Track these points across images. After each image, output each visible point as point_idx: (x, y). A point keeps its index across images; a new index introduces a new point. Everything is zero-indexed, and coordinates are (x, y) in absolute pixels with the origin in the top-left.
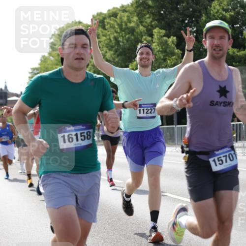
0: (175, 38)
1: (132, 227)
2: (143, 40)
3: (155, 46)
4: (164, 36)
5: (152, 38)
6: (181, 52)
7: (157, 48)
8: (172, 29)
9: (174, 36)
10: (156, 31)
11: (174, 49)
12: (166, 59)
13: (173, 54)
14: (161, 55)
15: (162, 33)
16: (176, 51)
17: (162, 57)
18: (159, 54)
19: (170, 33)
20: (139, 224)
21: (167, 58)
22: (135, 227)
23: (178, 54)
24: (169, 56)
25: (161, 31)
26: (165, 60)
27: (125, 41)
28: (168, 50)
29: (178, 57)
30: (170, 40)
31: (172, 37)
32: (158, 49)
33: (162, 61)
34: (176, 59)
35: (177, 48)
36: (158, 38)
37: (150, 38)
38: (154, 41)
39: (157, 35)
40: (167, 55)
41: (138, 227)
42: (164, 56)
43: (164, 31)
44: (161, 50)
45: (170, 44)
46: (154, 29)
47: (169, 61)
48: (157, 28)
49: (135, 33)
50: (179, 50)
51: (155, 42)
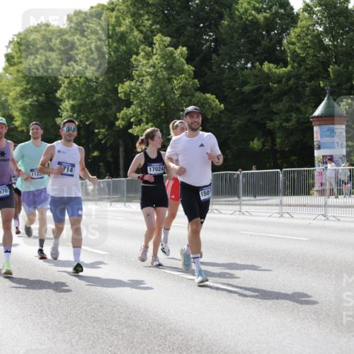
0: (185, 49)
1: (120, 318)
2: (140, 51)
3: (157, 59)
4: (169, 45)
5: (153, 48)
6: (194, 69)
7: (159, 63)
8: (182, 38)
9: (183, 46)
10: (157, 38)
11: (183, 64)
12: (172, 78)
13: (182, 71)
14: (165, 73)
15: (166, 41)
16: (186, 67)
17: (166, 76)
18: (161, 71)
19: (178, 42)
20: (130, 314)
21: (173, 76)
22: (124, 318)
23: (188, 71)
24: (176, 75)
25: (165, 38)
26: (170, 80)
27: (112, 53)
28: (174, 66)
29: (189, 75)
30: (178, 51)
31: (180, 47)
32: (162, 63)
33: (167, 81)
34: (186, 79)
35: (188, 63)
36: (160, 48)
37: (150, 49)
38: (154, 52)
39: (159, 44)
40: (173, 73)
41: (128, 318)
42: (169, 75)
43: (168, 39)
44: (165, 65)
45: (178, 57)
46: (155, 36)
47: (175, 82)
48: (159, 35)
49: (127, 42)
50: (190, 66)
51: (155, 54)
